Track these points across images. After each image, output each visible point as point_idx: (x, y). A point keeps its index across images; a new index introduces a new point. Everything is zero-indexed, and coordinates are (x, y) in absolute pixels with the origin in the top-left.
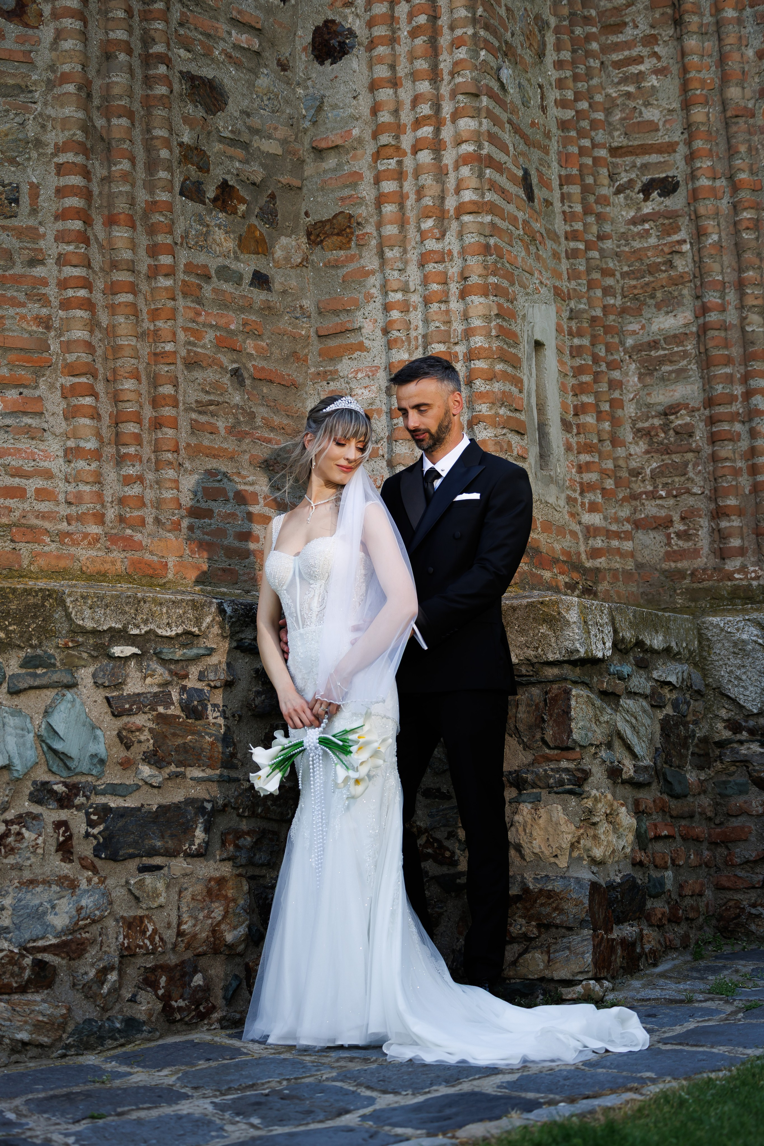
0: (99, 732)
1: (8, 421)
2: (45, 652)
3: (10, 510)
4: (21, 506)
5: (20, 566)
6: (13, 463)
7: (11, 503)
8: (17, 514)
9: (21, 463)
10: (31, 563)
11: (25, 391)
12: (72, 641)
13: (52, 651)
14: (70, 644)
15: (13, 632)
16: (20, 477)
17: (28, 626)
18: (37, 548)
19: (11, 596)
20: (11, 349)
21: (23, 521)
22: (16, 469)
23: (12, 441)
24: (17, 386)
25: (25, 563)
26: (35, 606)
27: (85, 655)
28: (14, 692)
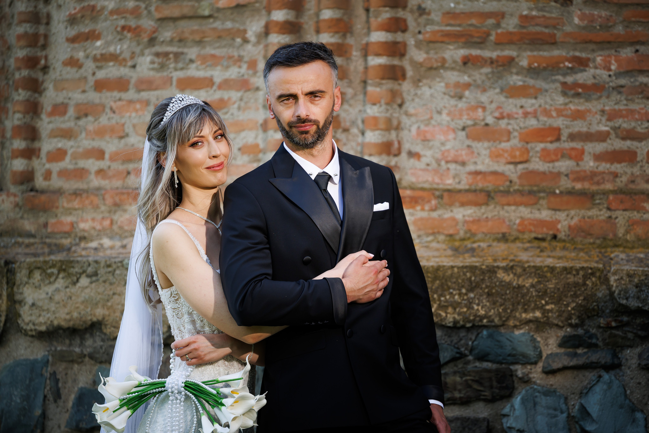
0: (639, 415)
1: (622, 81)
2: (587, 331)
3: (616, 175)
4: (629, 170)
5: (615, 235)
6: (625, 125)
7: (617, 167)
8: (624, 179)
9: (633, 124)
10: (627, 232)
11: (642, 49)
12: (615, 321)
13: (594, 331)
14: (614, 324)
15: (551, 311)
16: (632, 139)
17: (567, 305)
18: (636, 215)
19: (549, 275)
20: (626, 5)
21: (632, 186)
22: (628, 131)
23: (625, 102)
24: (632, 44)
25: (621, 232)
26: (576, 284)
27: (630, 335)
28: (549, 372)
